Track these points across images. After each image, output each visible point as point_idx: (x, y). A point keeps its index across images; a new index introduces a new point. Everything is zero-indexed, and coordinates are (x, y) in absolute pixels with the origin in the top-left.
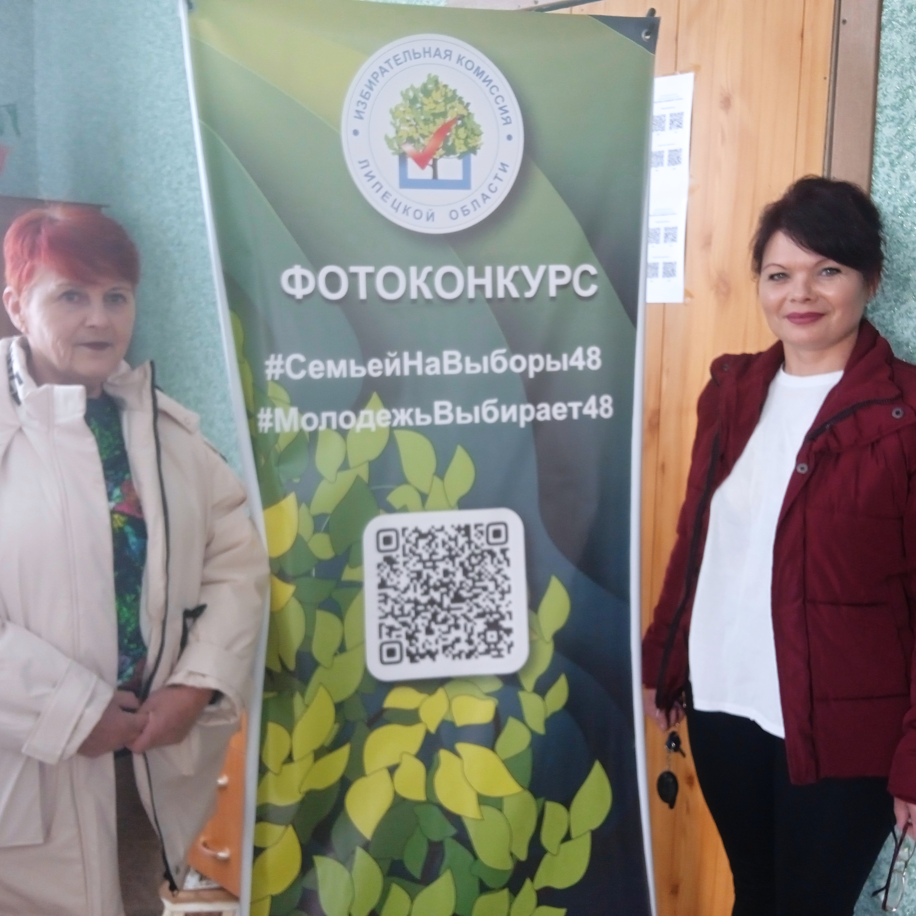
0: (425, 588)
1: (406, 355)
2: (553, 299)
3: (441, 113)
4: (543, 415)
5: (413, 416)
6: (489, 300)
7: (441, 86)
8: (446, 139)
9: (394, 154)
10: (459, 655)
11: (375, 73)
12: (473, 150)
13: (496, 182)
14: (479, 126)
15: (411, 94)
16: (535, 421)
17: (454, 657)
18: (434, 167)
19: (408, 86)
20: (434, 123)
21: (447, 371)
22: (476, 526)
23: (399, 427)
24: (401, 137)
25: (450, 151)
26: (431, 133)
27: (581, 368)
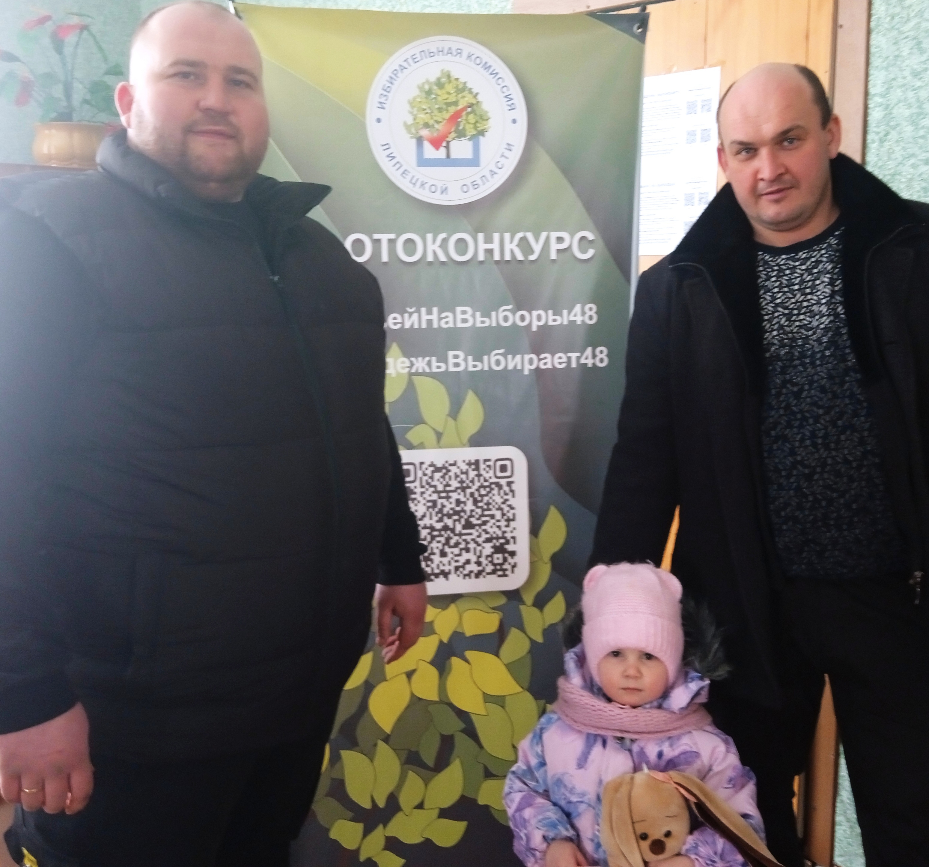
0: (440, 515)
1: (423, 310)
2: (554, 261)
3: (454, 102)
4: (545, 364)
5: (429, 364)
6: (497, 262)
7: (452, 79)
8: (458, 124)
9: (412, 138)
10: (469, 575)
11: (396, 70)
12: (482, 133)
13: (503, 160)
14: (487, 112)
15: (427, 87)
16: (538, 369)
17: (465, 575)
18: (447, 147)
19: (424, 80)
20: (447, 111)
21: (460, 325)
22: (486, 461)
23: (417, 374)
24: (418, 123)
25: (461, 134)
26: (444, 119)
27: (579, 322)
